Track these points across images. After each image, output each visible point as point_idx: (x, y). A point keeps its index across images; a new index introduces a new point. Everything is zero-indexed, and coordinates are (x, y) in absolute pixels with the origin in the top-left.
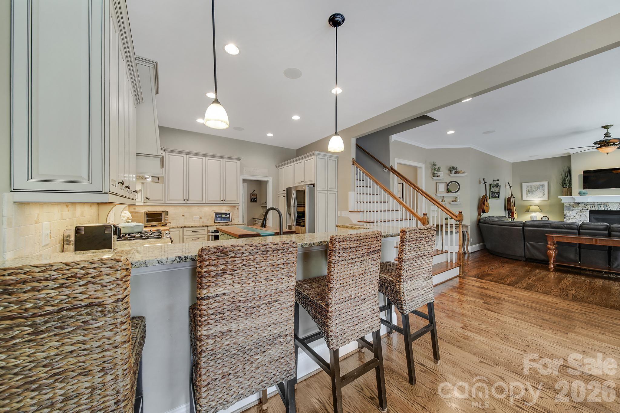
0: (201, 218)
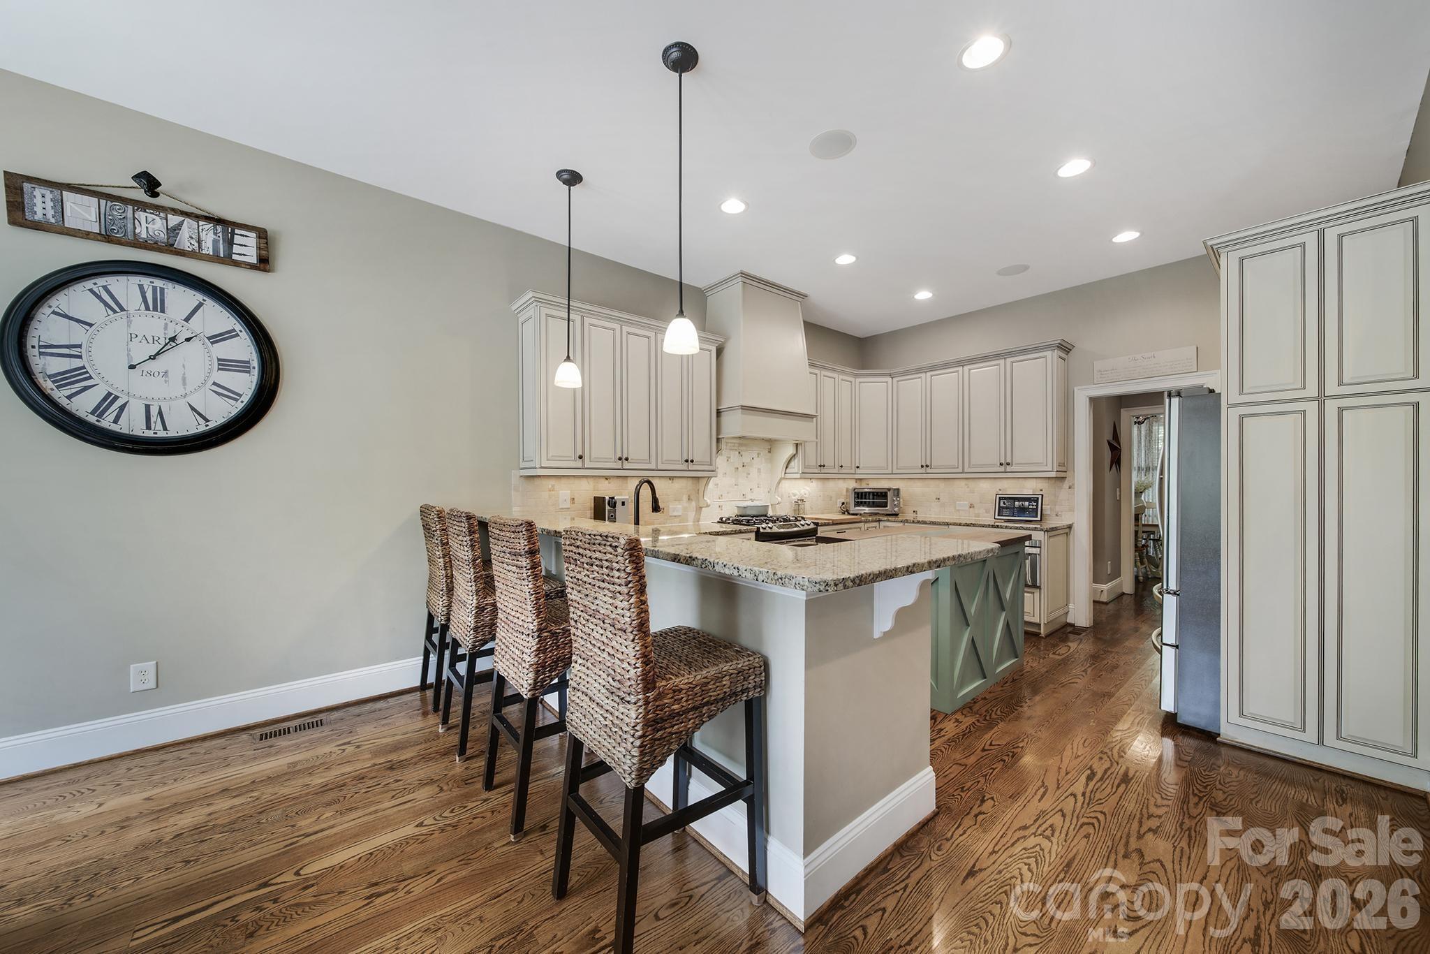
0: (971, 506)
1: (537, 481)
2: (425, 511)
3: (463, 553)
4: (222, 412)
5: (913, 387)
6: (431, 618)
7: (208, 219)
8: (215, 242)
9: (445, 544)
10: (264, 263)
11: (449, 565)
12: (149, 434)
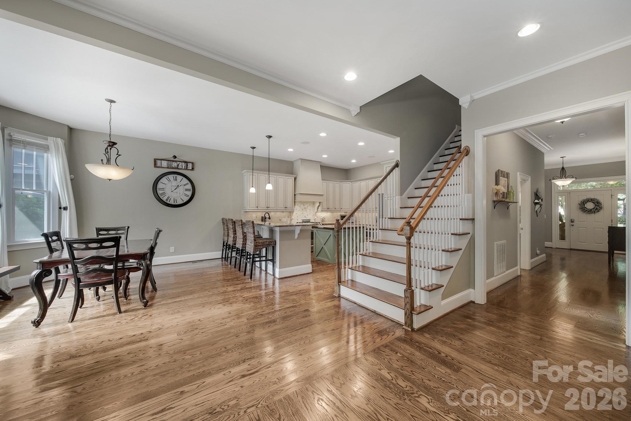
1: (248, 213)
2: (223, 219)
3: (231, 226)
4: (186, 199)
5: (356, 185)
6: (224, 242)
7: (184, 162)
8: (185, 166)
9: (227, 226)
10: (193, 169)
11: (228, 230)
12: (174, 204)
